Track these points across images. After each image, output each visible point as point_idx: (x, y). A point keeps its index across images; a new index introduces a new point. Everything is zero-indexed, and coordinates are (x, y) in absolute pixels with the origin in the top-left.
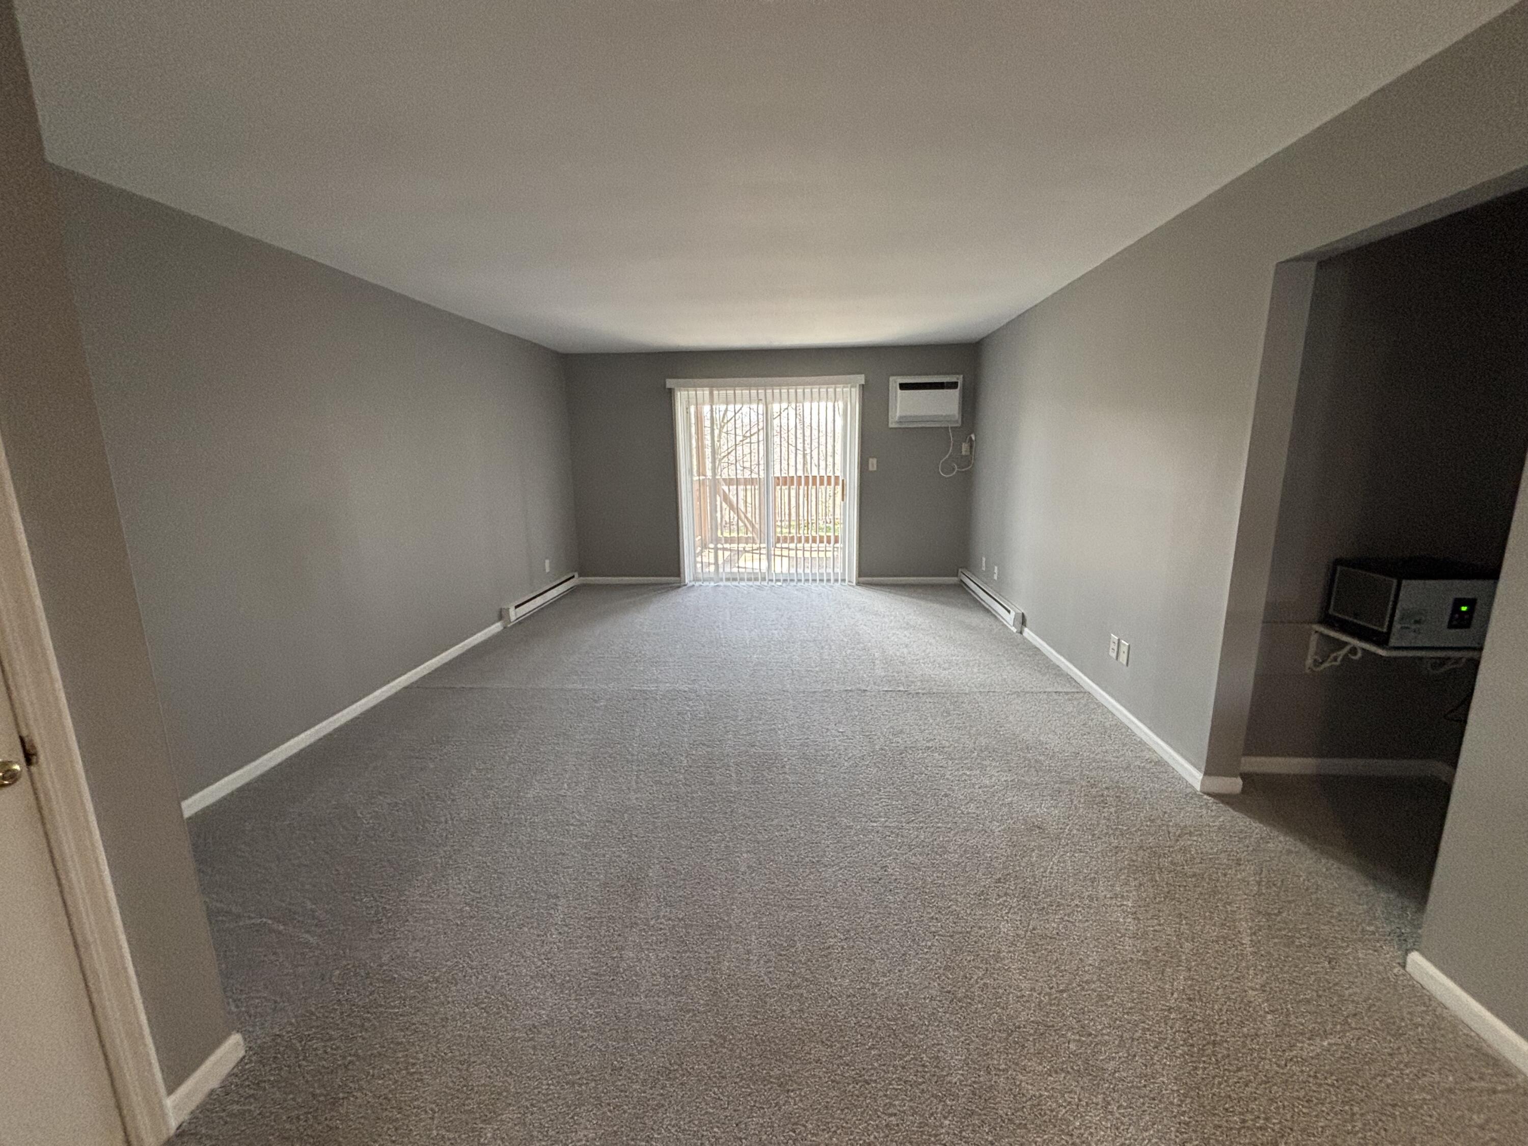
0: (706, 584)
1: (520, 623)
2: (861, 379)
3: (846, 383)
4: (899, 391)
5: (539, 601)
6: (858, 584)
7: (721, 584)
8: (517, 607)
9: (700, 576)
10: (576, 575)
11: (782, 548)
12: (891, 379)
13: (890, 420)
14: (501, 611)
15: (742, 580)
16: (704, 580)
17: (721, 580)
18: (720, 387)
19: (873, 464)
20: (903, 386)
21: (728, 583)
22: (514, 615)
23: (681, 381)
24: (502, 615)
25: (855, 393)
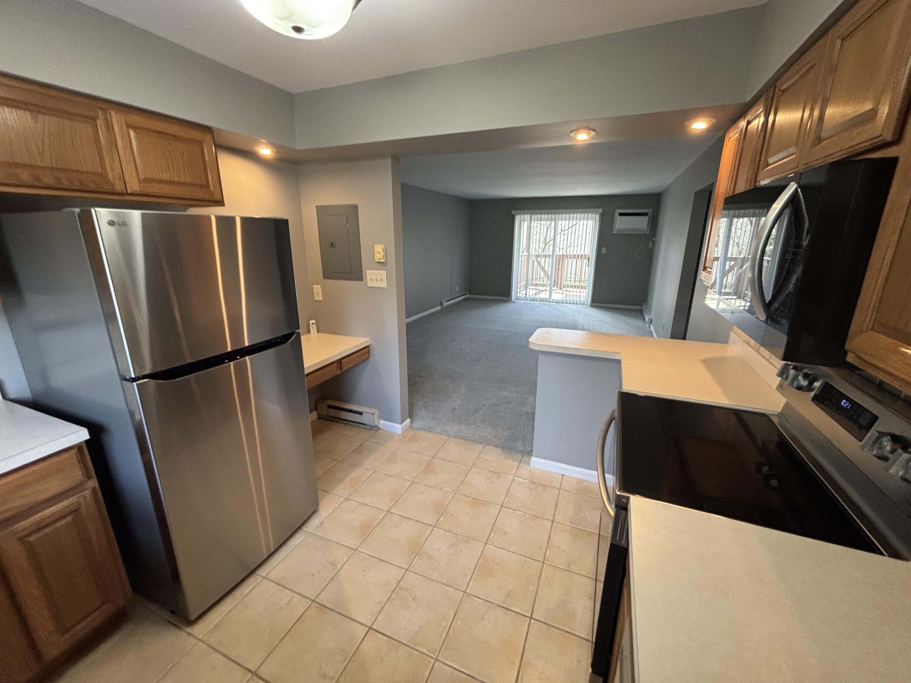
0: (520, 301)
1: (447, 308)
2: (601, 211)
3: (593, 213)
4: (618, 217)
5: (453, 301)
6: (591, 306)
7: (527, 302)
8: (447, 301)
9: (518, 298)
10: (468, 293)
11: (566, 291)
12: (616, 211)
13: (614, 230)
14: (441, 302)
15: (537, 301)
16: (520, 300)
17: (528, 300)
18: (534, 214)
19: (604, 251)
20: (621, 214)
21: (530, 302)
22: (445, 304)
23: (518, 211)
24: (441, 304)
25: (598, 216)
